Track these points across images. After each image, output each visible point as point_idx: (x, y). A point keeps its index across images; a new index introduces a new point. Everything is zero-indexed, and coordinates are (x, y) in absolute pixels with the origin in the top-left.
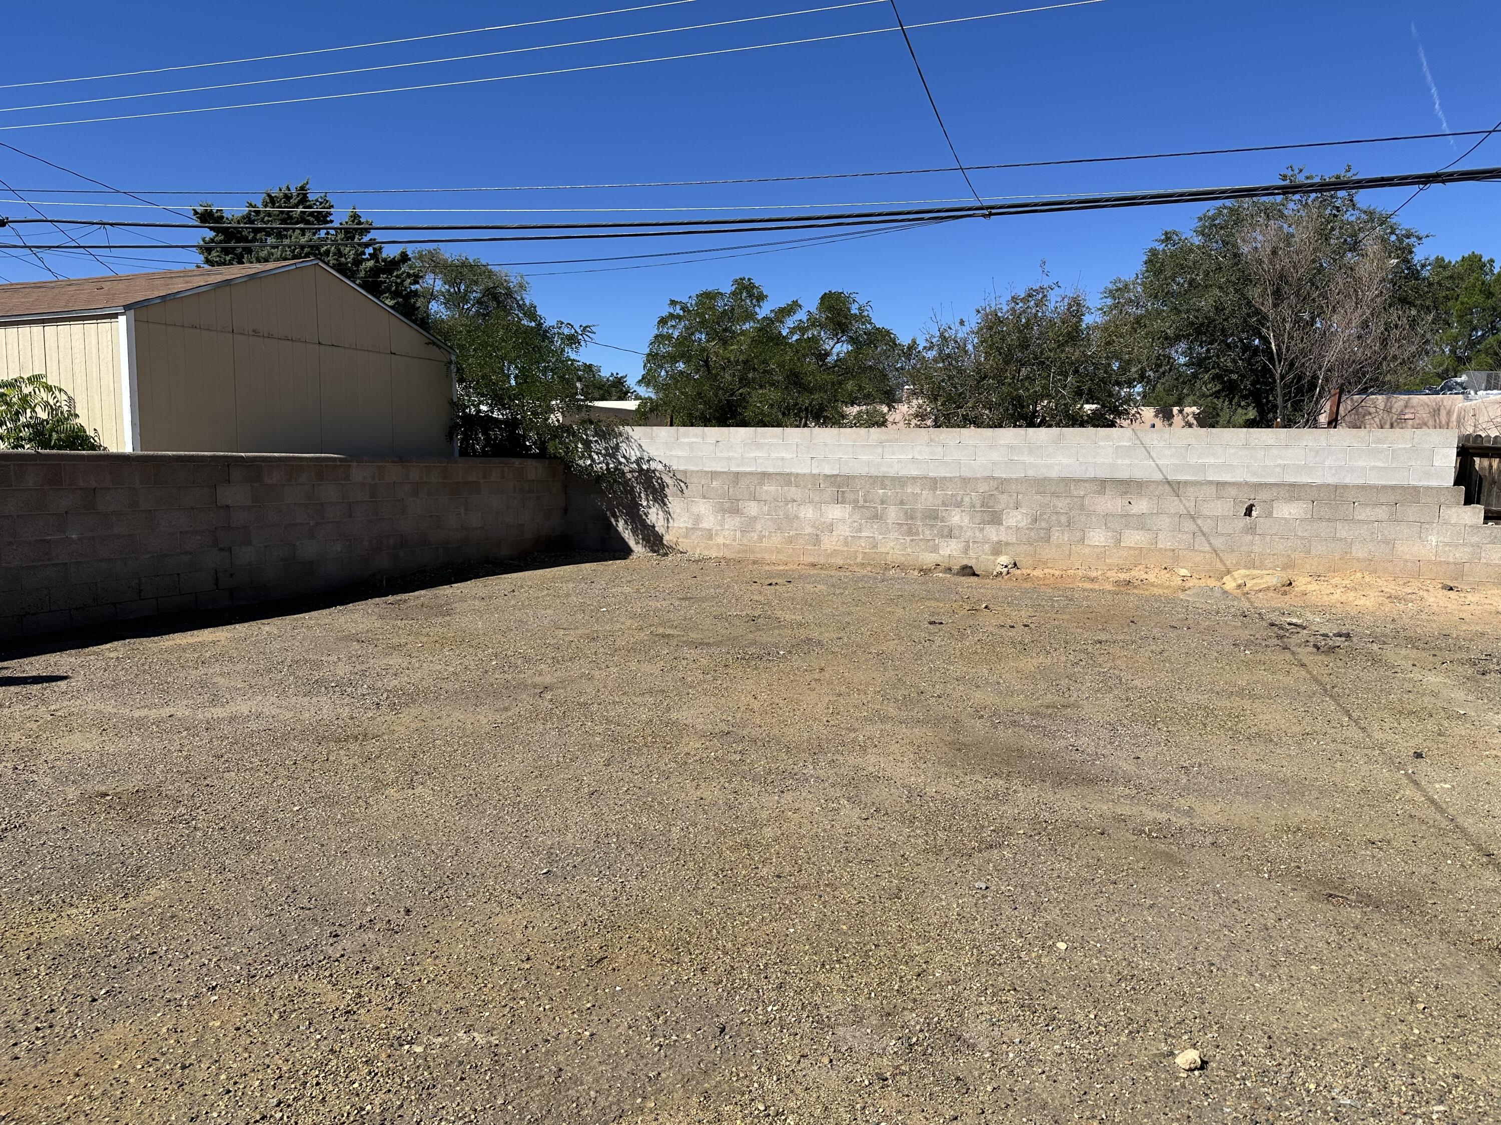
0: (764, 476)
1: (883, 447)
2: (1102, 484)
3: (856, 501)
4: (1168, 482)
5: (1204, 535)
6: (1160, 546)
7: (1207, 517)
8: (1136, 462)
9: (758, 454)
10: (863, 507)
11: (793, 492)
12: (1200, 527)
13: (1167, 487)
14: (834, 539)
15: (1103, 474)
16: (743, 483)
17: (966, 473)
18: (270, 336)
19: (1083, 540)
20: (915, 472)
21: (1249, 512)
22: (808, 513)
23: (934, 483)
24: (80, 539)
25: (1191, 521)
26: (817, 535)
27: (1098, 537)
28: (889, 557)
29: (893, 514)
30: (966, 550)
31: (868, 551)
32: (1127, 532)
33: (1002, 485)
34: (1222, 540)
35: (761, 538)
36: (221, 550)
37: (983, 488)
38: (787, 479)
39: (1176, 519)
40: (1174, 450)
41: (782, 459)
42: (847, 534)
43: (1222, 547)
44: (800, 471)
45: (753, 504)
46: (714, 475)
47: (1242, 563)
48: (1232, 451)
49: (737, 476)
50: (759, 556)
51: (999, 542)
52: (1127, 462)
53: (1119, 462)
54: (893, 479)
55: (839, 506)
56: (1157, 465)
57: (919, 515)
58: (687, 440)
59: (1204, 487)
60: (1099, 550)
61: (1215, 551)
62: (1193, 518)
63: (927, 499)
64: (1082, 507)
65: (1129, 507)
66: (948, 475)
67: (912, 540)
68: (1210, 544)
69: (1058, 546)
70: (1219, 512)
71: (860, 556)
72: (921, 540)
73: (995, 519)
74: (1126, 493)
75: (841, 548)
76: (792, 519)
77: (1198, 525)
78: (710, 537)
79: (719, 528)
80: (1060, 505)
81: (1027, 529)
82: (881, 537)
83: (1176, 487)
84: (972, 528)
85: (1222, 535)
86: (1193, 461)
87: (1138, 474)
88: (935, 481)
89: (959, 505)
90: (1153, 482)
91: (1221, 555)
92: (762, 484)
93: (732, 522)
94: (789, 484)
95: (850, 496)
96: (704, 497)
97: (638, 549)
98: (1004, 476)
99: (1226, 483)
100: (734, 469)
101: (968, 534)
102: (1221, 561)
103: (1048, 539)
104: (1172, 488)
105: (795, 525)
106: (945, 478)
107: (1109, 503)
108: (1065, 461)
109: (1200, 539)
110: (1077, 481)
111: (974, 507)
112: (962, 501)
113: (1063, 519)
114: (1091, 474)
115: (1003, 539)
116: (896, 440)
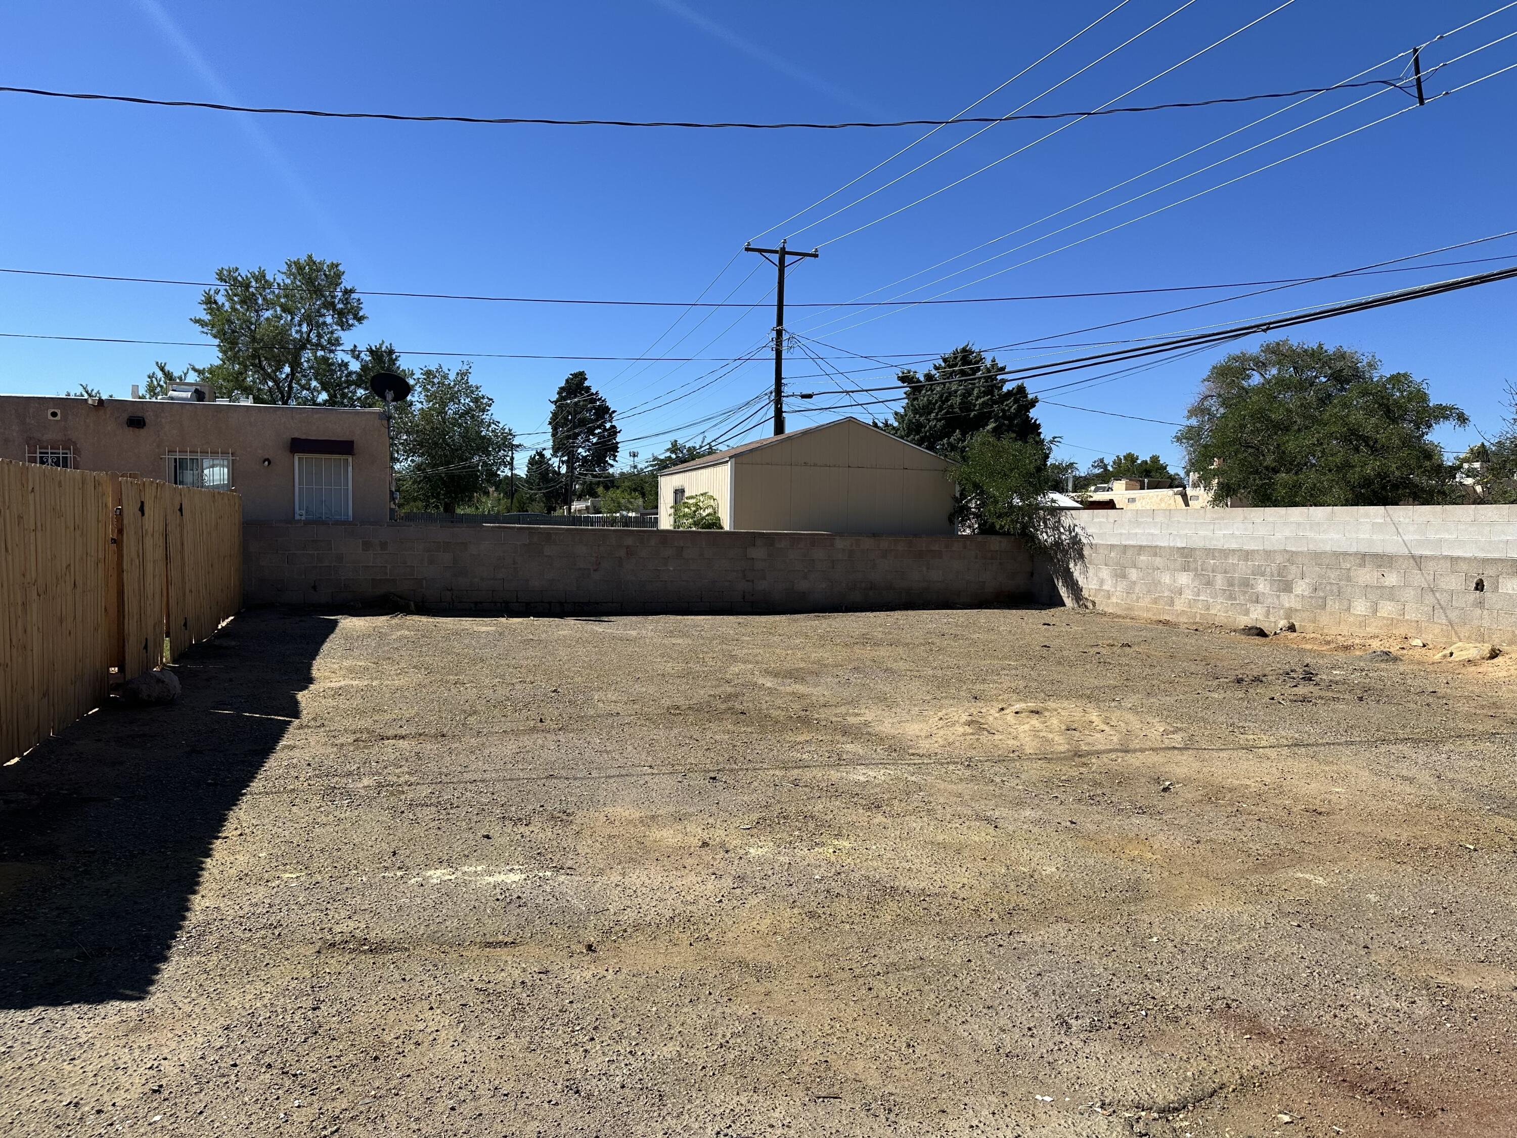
0: (1141, 549)
1: (1214, 523)
2: (1363, 558)
3: (1196, 569)
4: (1413, 557)
5: (1442, 608)
6: (1407, 617)
7: (1443, 591)
8: (1387, 537)
9: (1137, 531)
10: (1201, 574)
11: (1158, 561)
12: (1438, 600)
13: (1411, 561)
14: (1182, 601)
15: (1363, 549)
16: (1129, 553)
17: (1269, 547)
18: (815, 465)
19: (1349, 609)
20: (1234, 546)
21: (1480, 586)
22: (1166, 579)
23: (1247, 555)
24: (674, 570)
25: (1431, 594)
26: (1172, 598)
27: (1360, 607)
28: (1217, 619)
29: (1220, 581)
30: (1268, 614)
31: (1203, 612)
32: (1382, 603)
33: (1292, 557)
34: (1457, 612)
35: (1138, 598)
36: (748, 581)
37: (1279, 559)
38: (1155, 551)
39: (1419, 591)
40: (1416, 526)
41: (1152, 534)
42: (1190, 597)
43: (1456, 621)
44: (1162, 544)
45: (1134, 571)
46: (1112, 547)
47: (1474, 637)
48: (1463, 527)
49: (1125, 547)
50: (1136, 613)
51: (1290, 609)
52: (1381, 537)
53: (1374, 537)
54: (1221, 551)
55: (1185, 573)
56: (1404, 541)
57: (1236, 582)
58: (1098, 520)
59: (1441, 562)
60: (1361, 619)
61: (1451, 625)
62: (1433, 591)
63: (1243, 569)
64: (1349, 579)
65: (1382, 580)
66: (1256, 548)
67: (1232, 604)
68: (1447, 616)
69: (1331, 614)
70: (1453, 587)
71: (1198, 616)
72: (1237, 604)
73: (1287, 587)
74: (1380, 566)
75: (1186, 609)
76: (1157, 583)
77: (1436, 598)
78: (1109, 598)
79: (1113, 590)
80: (1333, 576)
81: (1310, 597)
82: (1212, 600)
83: (1418, 561)
84: (1272, 595)
85: (1457, 608)
86: (1432, 536)
87: (1390, 549)
88: (1247, 553)
89: (1263, 574)
90: (1401, 556)
91: (1456, 628)
92: (1139, 554)
93: (1122, 585)
94: (1155, 555)
95: (1192, 566)
96: (1106, 565)
97: (1069, 602)
98: (1294, 549)
99: (1459, 557)
100: (1124, 543)
101: (1269, 600)
102: (1456, 633)
103: (1324, 607)
104: (1416, 562)
105: (1159, 589)
106: (1254, 551)
107: (1366, 576)
108: (1336, 536)
109: (1439, 612)
110: (1345, 554)
111: (1273, 576)
112: (1265, 571)
113: (1335, 588)
114: (1353, 549)
115: (1293, 606)
116: (1223, 518)
